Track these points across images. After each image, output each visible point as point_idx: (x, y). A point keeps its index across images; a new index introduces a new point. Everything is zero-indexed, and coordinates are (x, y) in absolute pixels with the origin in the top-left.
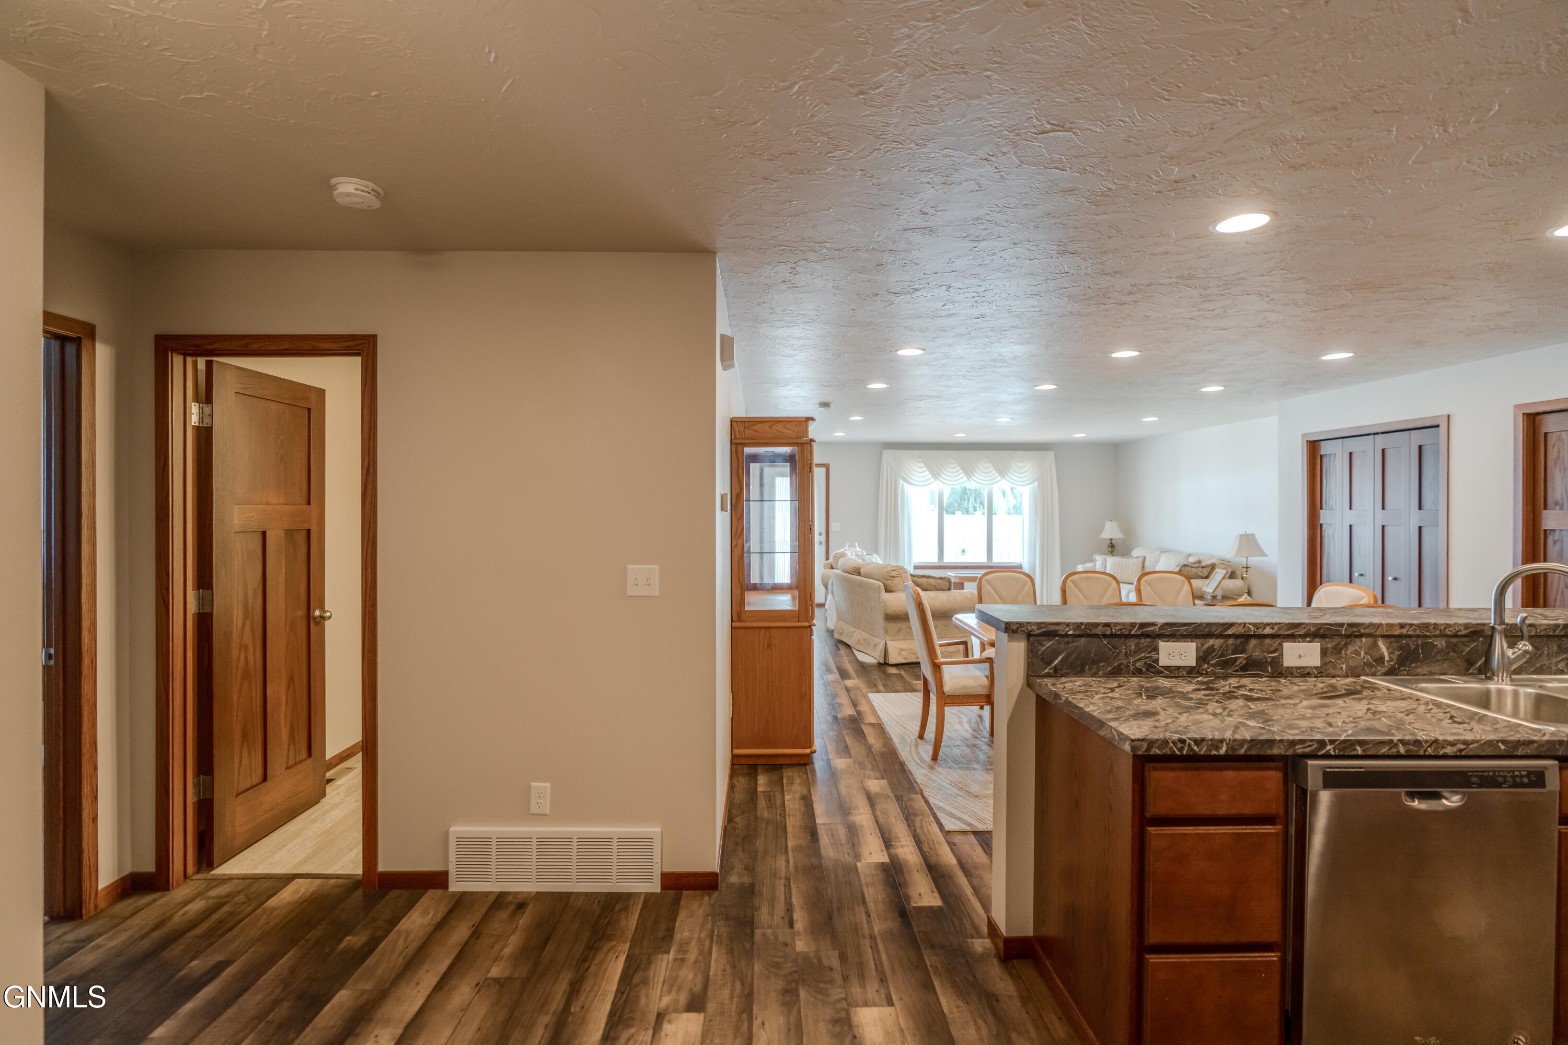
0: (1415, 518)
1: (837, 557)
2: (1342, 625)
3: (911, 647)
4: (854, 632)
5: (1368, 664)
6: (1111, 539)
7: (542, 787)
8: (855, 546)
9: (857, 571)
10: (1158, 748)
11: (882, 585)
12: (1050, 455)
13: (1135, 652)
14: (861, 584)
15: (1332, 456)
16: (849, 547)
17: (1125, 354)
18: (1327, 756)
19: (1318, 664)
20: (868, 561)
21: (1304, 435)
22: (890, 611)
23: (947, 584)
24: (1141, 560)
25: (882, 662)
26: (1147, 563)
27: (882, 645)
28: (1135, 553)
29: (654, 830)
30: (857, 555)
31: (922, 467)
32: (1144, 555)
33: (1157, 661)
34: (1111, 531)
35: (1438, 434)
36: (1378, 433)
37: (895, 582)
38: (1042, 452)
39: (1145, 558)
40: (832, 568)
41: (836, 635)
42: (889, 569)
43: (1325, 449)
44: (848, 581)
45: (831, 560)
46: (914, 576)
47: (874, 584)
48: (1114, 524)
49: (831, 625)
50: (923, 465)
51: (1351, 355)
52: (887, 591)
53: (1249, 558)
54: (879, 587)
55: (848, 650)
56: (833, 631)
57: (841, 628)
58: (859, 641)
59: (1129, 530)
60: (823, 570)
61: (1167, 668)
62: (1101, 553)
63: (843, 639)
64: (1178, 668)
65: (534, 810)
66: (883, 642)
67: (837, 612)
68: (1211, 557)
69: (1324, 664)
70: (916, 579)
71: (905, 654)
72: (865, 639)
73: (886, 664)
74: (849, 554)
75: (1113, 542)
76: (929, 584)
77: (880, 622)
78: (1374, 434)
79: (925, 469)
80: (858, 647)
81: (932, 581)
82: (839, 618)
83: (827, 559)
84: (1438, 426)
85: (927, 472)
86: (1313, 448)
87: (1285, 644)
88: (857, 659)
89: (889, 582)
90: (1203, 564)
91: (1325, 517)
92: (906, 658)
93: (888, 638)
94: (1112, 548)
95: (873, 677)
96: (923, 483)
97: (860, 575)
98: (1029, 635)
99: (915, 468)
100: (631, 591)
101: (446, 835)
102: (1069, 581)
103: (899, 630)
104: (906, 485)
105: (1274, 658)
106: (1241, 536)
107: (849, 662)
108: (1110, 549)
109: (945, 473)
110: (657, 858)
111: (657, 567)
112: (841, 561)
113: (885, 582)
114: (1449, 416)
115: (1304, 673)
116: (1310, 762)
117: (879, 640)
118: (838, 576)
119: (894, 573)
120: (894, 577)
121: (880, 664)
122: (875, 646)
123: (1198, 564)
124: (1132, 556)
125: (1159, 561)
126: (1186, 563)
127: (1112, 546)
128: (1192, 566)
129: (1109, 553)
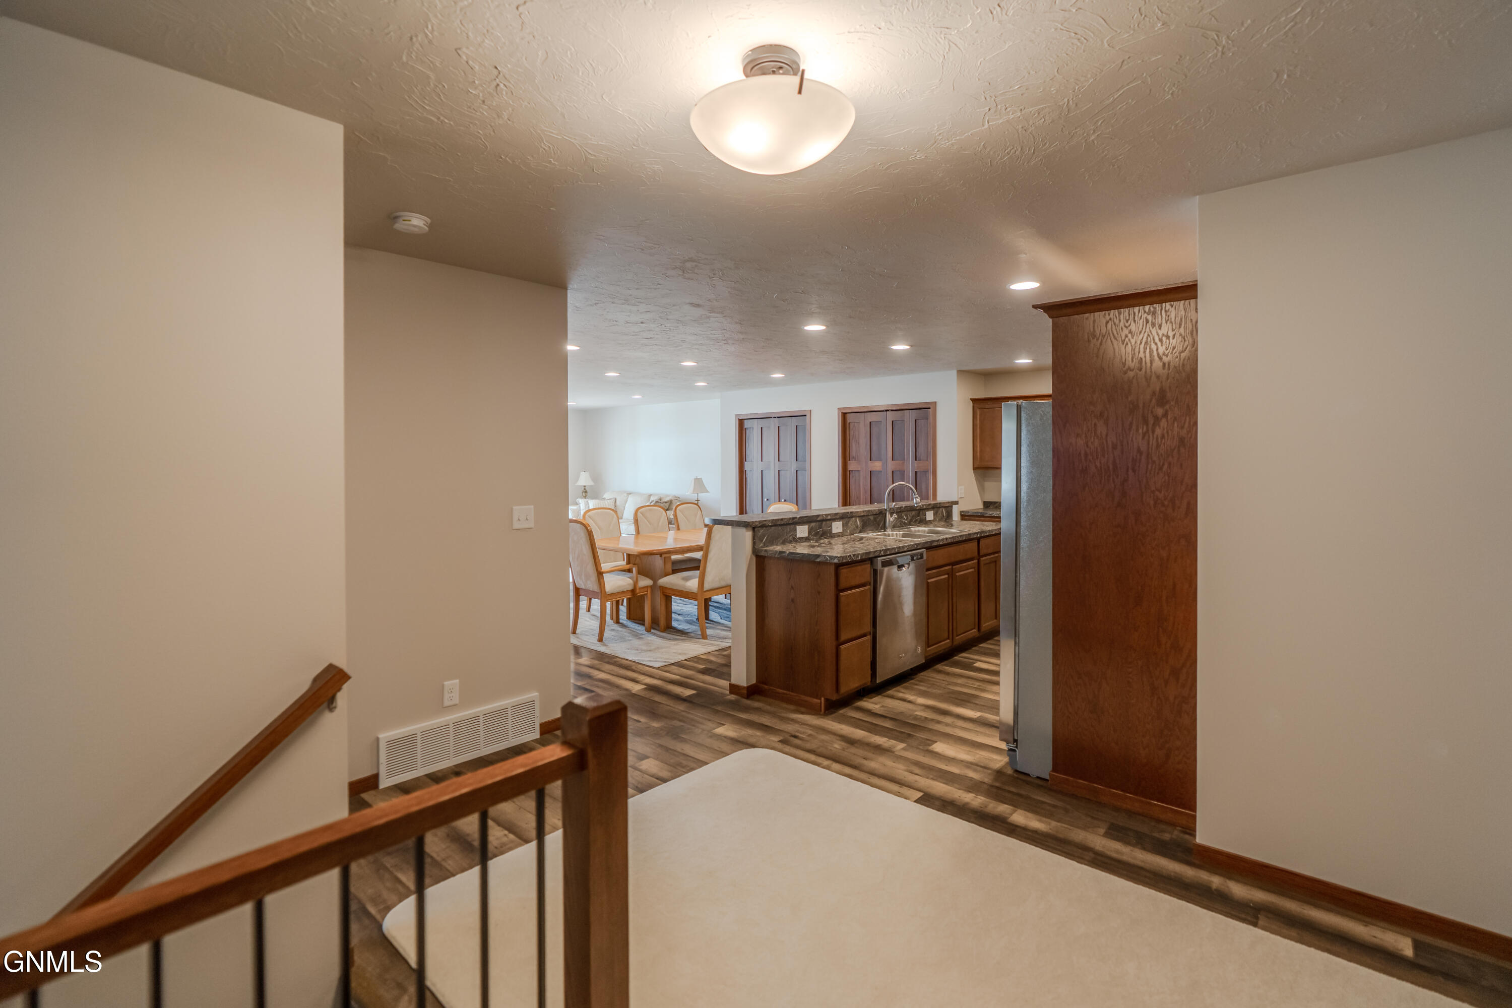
0: (794, 466)
2: (848, 513)
5: (854, 529)
6: (585, 486)
7: (452, 684)
10: (845, 559)
13: (790, 532)
15: (752, 429)
17: (689, 364)
18: (882, 556)
19: (841, 531)
21: (736, 415)
24: (613, 501)
26: (618, 503)
28: (606, 495)
29: (534, 695)
32: (615, 497)
33: (796, 535)
34: (584, 480)
35: (806, 419)
36: (776, 417)
39: (616, 499)
43: (747, 424)
48: (587, 474)
51: (783, 376)
53: (699, 494)
59: (597, 478)
61: (799, 538)
62: (581, 498)
64: (802, 538)
65: (447, 703)
68: (667, 496)
69: (843, 531)
75: (586, 488)
78: (774, 417)
84: (805, 416)
86: (741, 422)
87: (833, 523)
90: (664, 500)
91: (747, 466)
98: (754, 529)
100: (516, 525)
101: (378, 739)
105: (830, 530)
106: (695, 479)
108: (584, 494)
110: (537, 713)
111: (532, 507)
114: (810, 411)
115: (838, 535)
116: (879, 559)
123: (660, 500)
124: (604, 499)
125: (627, 501)
126: (650, 501)
127: (585, 491)
128: (657, 502)
129: (585, 497)
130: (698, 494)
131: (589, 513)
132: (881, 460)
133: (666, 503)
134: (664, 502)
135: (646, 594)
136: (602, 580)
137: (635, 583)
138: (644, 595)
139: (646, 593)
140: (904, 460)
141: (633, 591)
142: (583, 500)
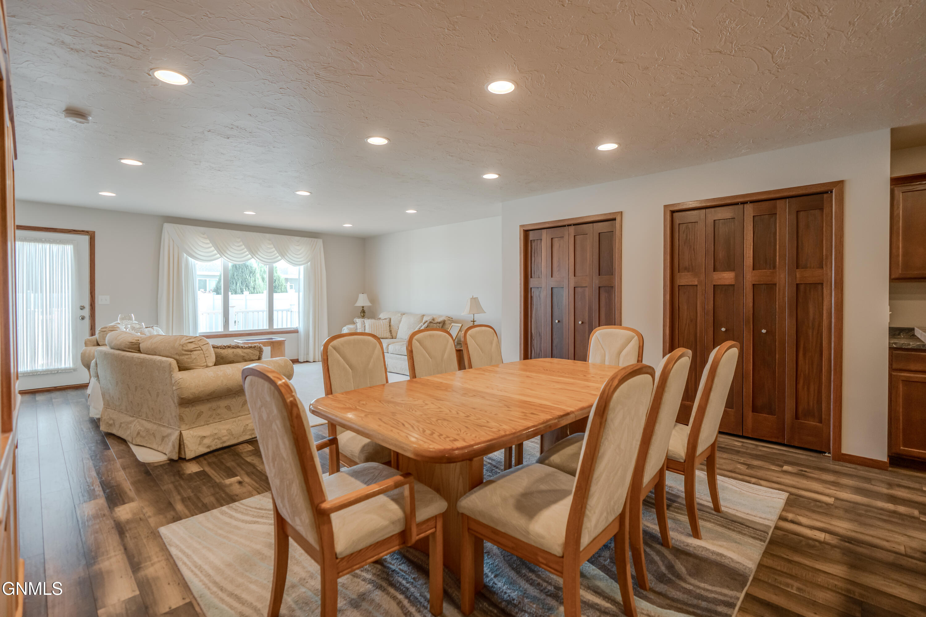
0: (597, 281)
1: (104, 332)
3: (216, 431)
4: (131, 422)
6: (363, 307)
8: (130, 319)
9: (136, 347)
11: (174, 363)
12: (320, 242)
14: (142, 363)
15: (540, 240)
16: (122, 319)
20: (148, 334)
21: (521, 226)
22: (187, 394)
23: (258, 353)
24: (388, 320)
25: (175, 457)
26: (393, 322)
27: (175, 437)
28: (382, 316)
30: (133, 328)
31: (208, 243)
32: (390, 317)
34: (363, 301)
35: (614, 224)
36: (570, 225)
37: (193, 357)
38: (313, 239)
39: (390, 319)
40: (98, 345)
41: (103, 428)
42: (183, 341)
43: (534, 235)
44: (121, 361)
45: (97, 336)
46: (217, 347)
47: (161, 362)
48: (365, 296)
49: (95, 413)
50: (208, 241)
52: (182, 368)
54: (170, 364)
55: (123, 447)
56: (99, 419)
57: (111, 419)
58: (138, 433)
59: (373, 299)
60: (84, 348)
62: (359, 318)
63: (114, 432)
66: (177, 433)
67: (104, 398)
68: (440, 316)
70: (216, 349)
71: (207, 441)
72: (147, 431)
73: (182, 459)
74: (122, 328)
75: (364, 309)
76: (236, 355)
77: (173, 410)
78: (568, 227)
79: (211, 245)
80: (138, 441)
81: (239, 351)
82: (107, 405)
83: (93, 334)
84: (614, 220)
85: (213, 248)
86: (527, 233)
88: (137, 460)
89: (185, 358)
90: (436, 321)
91: (534, 283)
92: (209, 447)
93: (183, 427)
94: (363, 313)
95: (165, 488)
96: (209, 258)
97: (139, 351)
99: (201, 244)
102: (414, 341)
103: (200, 415)
104: (190, 259)
106: (471, 299)
107: (124, 469)
109: (231, 250)
112: (109, 337)
113: (177, 357)
114: (623, 212)
117: (169, 431)
118: (106, 354)
119: (191, 346)
120: (191, 351)
121: (171, 460)
122: (163, 438)
123: (433, 320)
124: (380, 319)
125: (401, 321)
126: (424, 321)
127: (363, 311)
128: (431, 322)
129: (363, 317)
130: (474, 314)
131: (335, 342)
132: (733, 270)
133: (439, 323)
134: (437, 323)
135: (433, 534)
136: (325, 528)
137: (409, 517)
138: (427, 538)
139: (433, 530)
140: (774, 267)
141: (404, 535)
142: (360, 320)
